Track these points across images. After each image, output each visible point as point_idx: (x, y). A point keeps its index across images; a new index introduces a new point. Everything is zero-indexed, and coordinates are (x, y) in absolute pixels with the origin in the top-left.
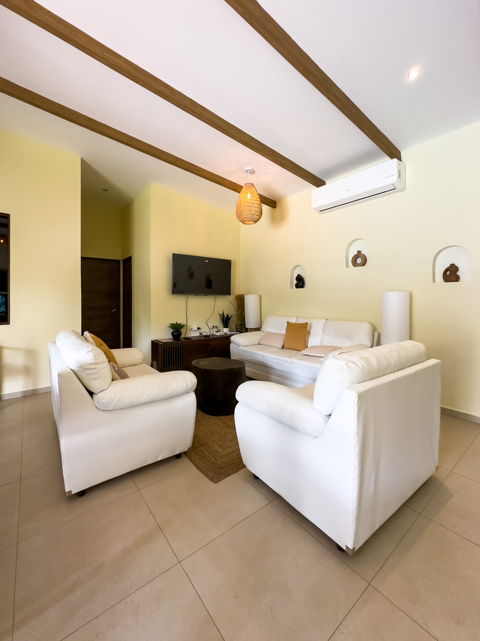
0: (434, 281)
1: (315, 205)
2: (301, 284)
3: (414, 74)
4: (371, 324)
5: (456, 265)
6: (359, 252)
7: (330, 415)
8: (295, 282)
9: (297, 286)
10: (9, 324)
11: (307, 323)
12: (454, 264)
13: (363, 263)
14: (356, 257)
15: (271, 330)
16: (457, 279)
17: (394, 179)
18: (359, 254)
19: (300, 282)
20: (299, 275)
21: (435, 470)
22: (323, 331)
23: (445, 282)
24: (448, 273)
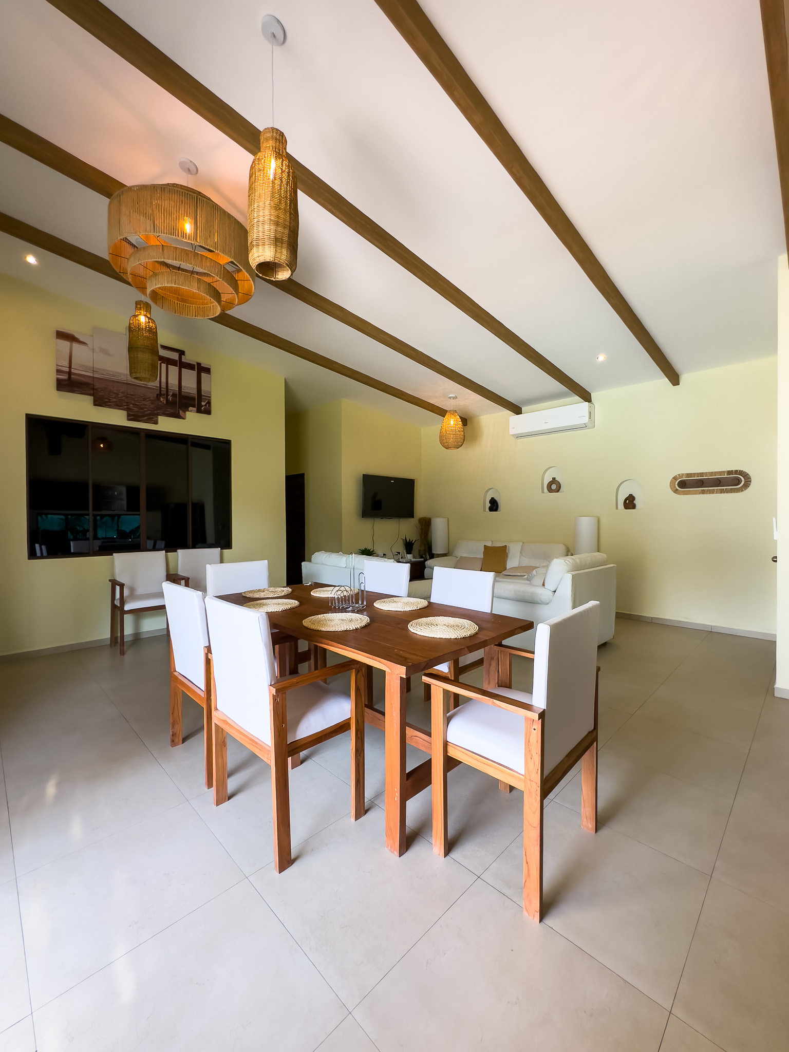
0: (617, 508)
1: (512, 432)
2: (495, 508)
3: (602, 358)
4: (565, 545)
5: (633, 495)
6: (554, 479)
7: (555, 591)
8: (488, 505)
9: (491, 509)
10: (231, 548)
11: (506, 546)
12: (632, 495)
13: (558, 489)
14: (551, 483)
15: (465, 555)
16: (634, 507)
17: (586, 420)
18: (554, 481)
19: (494, 505)
20: (492, 498)
21: (612, 637)
22: (521, 553)
23: (625, 509)
24: (627, 502)
